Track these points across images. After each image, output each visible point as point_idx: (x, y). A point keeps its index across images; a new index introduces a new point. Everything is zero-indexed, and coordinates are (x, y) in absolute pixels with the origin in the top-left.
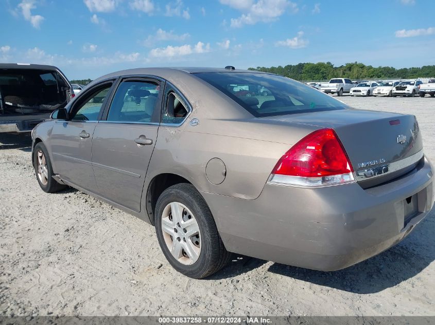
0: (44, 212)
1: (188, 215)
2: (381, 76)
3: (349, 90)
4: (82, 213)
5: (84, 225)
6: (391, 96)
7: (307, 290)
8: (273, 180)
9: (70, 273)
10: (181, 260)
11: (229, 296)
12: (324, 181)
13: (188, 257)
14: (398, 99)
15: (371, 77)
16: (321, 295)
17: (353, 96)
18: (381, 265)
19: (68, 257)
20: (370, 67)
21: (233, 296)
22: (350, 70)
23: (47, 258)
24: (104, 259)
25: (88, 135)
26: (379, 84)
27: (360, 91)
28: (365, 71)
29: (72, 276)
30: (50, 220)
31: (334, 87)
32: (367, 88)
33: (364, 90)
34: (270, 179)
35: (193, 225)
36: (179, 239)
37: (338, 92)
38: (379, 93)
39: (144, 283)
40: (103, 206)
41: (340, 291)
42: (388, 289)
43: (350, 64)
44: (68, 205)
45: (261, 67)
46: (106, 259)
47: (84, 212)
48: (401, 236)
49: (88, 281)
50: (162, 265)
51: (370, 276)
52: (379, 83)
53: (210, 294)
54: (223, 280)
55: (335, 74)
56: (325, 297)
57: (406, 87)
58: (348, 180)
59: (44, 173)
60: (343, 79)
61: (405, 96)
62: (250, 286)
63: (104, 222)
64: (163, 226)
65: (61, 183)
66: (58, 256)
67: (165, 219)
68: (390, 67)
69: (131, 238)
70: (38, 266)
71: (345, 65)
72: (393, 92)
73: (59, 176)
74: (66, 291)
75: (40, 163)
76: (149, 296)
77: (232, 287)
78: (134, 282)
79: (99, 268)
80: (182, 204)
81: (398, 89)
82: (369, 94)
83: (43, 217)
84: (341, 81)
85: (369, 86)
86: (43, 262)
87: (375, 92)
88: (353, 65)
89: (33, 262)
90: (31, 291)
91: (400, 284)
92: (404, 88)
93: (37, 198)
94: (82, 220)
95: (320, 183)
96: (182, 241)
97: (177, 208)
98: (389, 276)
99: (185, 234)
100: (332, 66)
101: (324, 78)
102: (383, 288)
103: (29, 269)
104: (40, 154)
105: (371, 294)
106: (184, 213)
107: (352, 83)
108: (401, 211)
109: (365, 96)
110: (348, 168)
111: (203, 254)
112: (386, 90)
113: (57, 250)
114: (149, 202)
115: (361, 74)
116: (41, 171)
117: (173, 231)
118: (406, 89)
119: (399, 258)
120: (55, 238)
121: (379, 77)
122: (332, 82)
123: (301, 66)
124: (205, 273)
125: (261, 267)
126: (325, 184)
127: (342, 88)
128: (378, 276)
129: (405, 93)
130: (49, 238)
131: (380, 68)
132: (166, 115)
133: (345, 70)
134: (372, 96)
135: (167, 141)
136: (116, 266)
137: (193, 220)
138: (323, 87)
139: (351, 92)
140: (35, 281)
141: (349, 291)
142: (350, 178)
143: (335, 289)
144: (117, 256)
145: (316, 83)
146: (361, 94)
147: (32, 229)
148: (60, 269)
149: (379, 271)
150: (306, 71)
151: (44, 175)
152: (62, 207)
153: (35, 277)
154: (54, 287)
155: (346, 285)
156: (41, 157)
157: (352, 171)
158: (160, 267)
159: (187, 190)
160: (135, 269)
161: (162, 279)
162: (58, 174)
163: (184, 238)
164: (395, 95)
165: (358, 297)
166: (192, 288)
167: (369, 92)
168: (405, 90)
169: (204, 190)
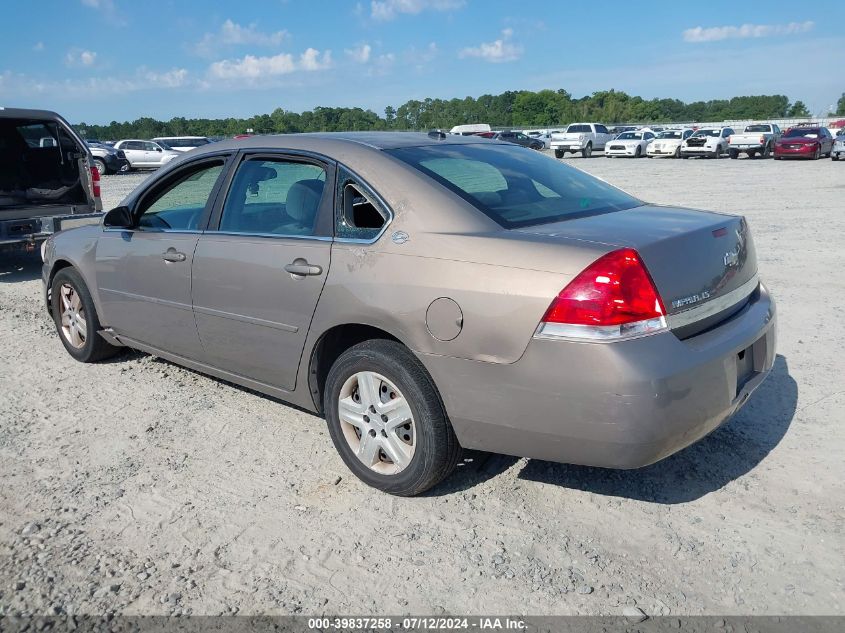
0: (92, 398)
1: (389, 392)
2: (657, 117)
3: (604, 145)
4: (165, 397)
5: (176, 418)
6: (680, 157)
7: (587, 504)
8: (543, 332)
9: (184, 501)
10: (378, 468)
11: (466, 519)
12: (622, 330)
13: (391, 462)
14: (691, 162)
15: (641, 119)
16: (610, 510)
17: (610, 157)
18: (694, 459)
19: (169, 474)
20: (639, 100)
21: (471, 519)
22: (601, 105)
23: (131, 479)
24: (234, 475)
25: (183, 256)
26: (656, 134)
27: (623, 148)
28: (629, 107)
29: (191, 506)
30: (110, 413)
31: (575, 140)
32: (636, 143)
33: (630, 146)
34: (539, 329)
35: (400, 409)
36: (373, 433)
37: (583, 150)
38: (658, 152)
39: (319, 509)
40: (199, 383)
41: (638, 501)
42: (710, 494)
43: (600, 94)
44: (133, 385)
45: (433, 99)
46: (239, 475)
47: (169, 396)
48: (731, 410)
49: (221, 512)
50: (340, 479)
51: (681, 476)
52: (656, 130)
53: (434, 519)
54: (450, 497)
55: (575, 113)
56: (617, 512)
57: (705, 141)
58: (658, 327)
59: (76, 325)
60: (592, 125)
61: (703, 157)
62: (496, 502)
63: (211, 412)
64: (342, 414)
65: (117, 344)
66: (152, 473)
67: (345, 400)
68: (674, 99)
69: (271, 437)
70: (122, 493)
71: (592, 96)
72: (682, 149)
73: (111, 330)
74: (190, 530)
75: (67, 306)
76: (335, 530)
77: (467, 505)
78: (301, 508)
79: (232, 490)
80: (379, 375)
81: (691, 143)
82: (640, 153)
83: (95, 408)
84: (588, 129)
85: (639, 138)
86: (129, 484)
87: (650, 149)
88: (608, 95)
89: (108, 487)
90: (125, 533)
91: (727, 486)
92: (701, 143)
93: (67, 372)
94: (170, 410)
95: (617, 335)
96: (379, 436)
97: (369, 381)
98: (709, 475)
99: (386, 424)
100: (568, 97)
101: (554, 121)
102: (702, 493)
103: (107, 499)
104: (65, 291)
105: (685, 504)
106: (383, 389)
107: (606, 132)
108: (732, 371)
109: (633, 157)
110: (658, 309)
111: (419, 455)
112: (669, 146)
113: (146, 464)
114: (314, 372)
115: (622, 112)
116: (66, 321)
117: (361, 420)
118: (706, 144)
119: (721, 447)
120: (133, 443)
121: (654, 118)
122: (572, 130)
123: (509, 97)
124: (422, 487)
125: (507, 472)
126: (625, 335)
127: (590, 143)
128: (691, 475)
129: (703, 152)
130: (121, 444)
131: (656, 101)
132: (344, 224)
133: (593, 106)
134: (645, 156)
135: (351, 269)
136: (260, 484)
137: (400, 400)
138: (555, 140)
139: (607, 149)
140: (128, 518)
141: (653, 502)
142: (662, 324)
143: (630, 500)
144: (258, 468)
145: (540, 131)
146: (625, 152)
147: (82, 430)
148: (163, 495)
149: (693, 468)
150: (519, 107)
151: (77, 329)
152: (123, 388)
153: (124, 512)
154: (164, 526)
155: (646, 493)
156: (69, 296)
157: (665, 313)
158: (339, 481)
159: (389, 352)
160: (297, 487)
161: (348, 500)
162: (109, 328)
163: (383, 431)
164: (686, 156)
165: (667, 510)
166: (402, 512)
167: (639, 148)
168: (702, 146)
169: (422, 350)
